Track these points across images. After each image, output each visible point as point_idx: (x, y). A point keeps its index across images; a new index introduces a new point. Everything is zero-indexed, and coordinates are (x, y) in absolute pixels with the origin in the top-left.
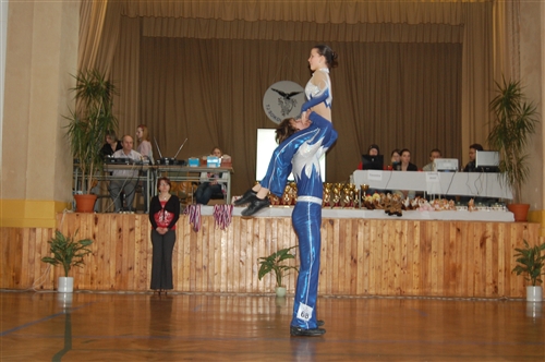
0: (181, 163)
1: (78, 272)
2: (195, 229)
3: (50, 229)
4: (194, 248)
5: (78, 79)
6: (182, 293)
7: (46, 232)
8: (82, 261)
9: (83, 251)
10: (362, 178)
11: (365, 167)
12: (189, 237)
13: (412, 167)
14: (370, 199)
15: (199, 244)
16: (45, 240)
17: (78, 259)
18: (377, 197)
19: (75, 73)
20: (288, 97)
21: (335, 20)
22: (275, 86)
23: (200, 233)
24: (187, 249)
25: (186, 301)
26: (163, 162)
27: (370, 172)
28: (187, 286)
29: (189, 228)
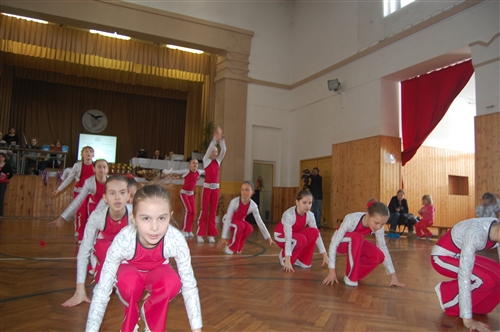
0: (38, 148)
2: (45, 184)
4: (45, 195)
6: (36, 218)
10: (137, 162)
11: (139, 157)
12: (41, 190)
13: (162, 158)
14: (140, 172)
15: (47, 192)
18: (144, 171)
20: (96, 118)
21: (125, 82)
22: (90, 112)
23: (48, 186)
24: (40, 194)
25: (38, 221)
26: (27, 147)
27: (141, 159)
28: (39, 215)
29: (41, 184)
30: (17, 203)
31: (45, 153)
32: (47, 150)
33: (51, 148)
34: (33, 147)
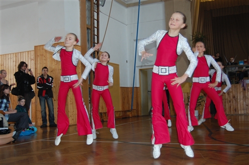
0: (236, 64)
1: (199, 109)
2: (244, 89)
3: (188, 93)
4: (245, 98)
5: (193, 36)
6: (241, 115)
7: (186, 94)
8: (200, 104)
9: (200, 101)
12: (242, 93)
15: (246, 95)
16: (186, 97)
17: (199, 104)
19: (191, 34)
23: (246, 91)
24: (242, 96)
25: (243, 117)
26: (228, 64)
28: (243, 112)
29: (242, 89)
30: (227, 105)
31: (242, 67)
32: (242, 64)
33: (245, 62)
34: (232, 64)
